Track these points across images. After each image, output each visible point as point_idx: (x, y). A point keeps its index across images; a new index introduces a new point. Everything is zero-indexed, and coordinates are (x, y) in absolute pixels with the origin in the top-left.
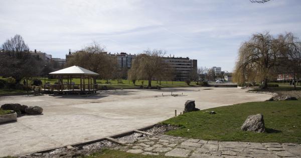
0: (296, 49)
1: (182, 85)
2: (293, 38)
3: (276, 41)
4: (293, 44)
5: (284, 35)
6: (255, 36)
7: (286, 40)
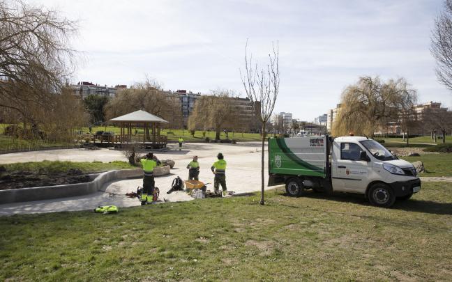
0: (408, 98)
1: (256, 138)
2: (405, 84)
3: (386, 87)
4: (405, 91)
5: (396, 80)
6: (362, 79)
7: (397, 86)
